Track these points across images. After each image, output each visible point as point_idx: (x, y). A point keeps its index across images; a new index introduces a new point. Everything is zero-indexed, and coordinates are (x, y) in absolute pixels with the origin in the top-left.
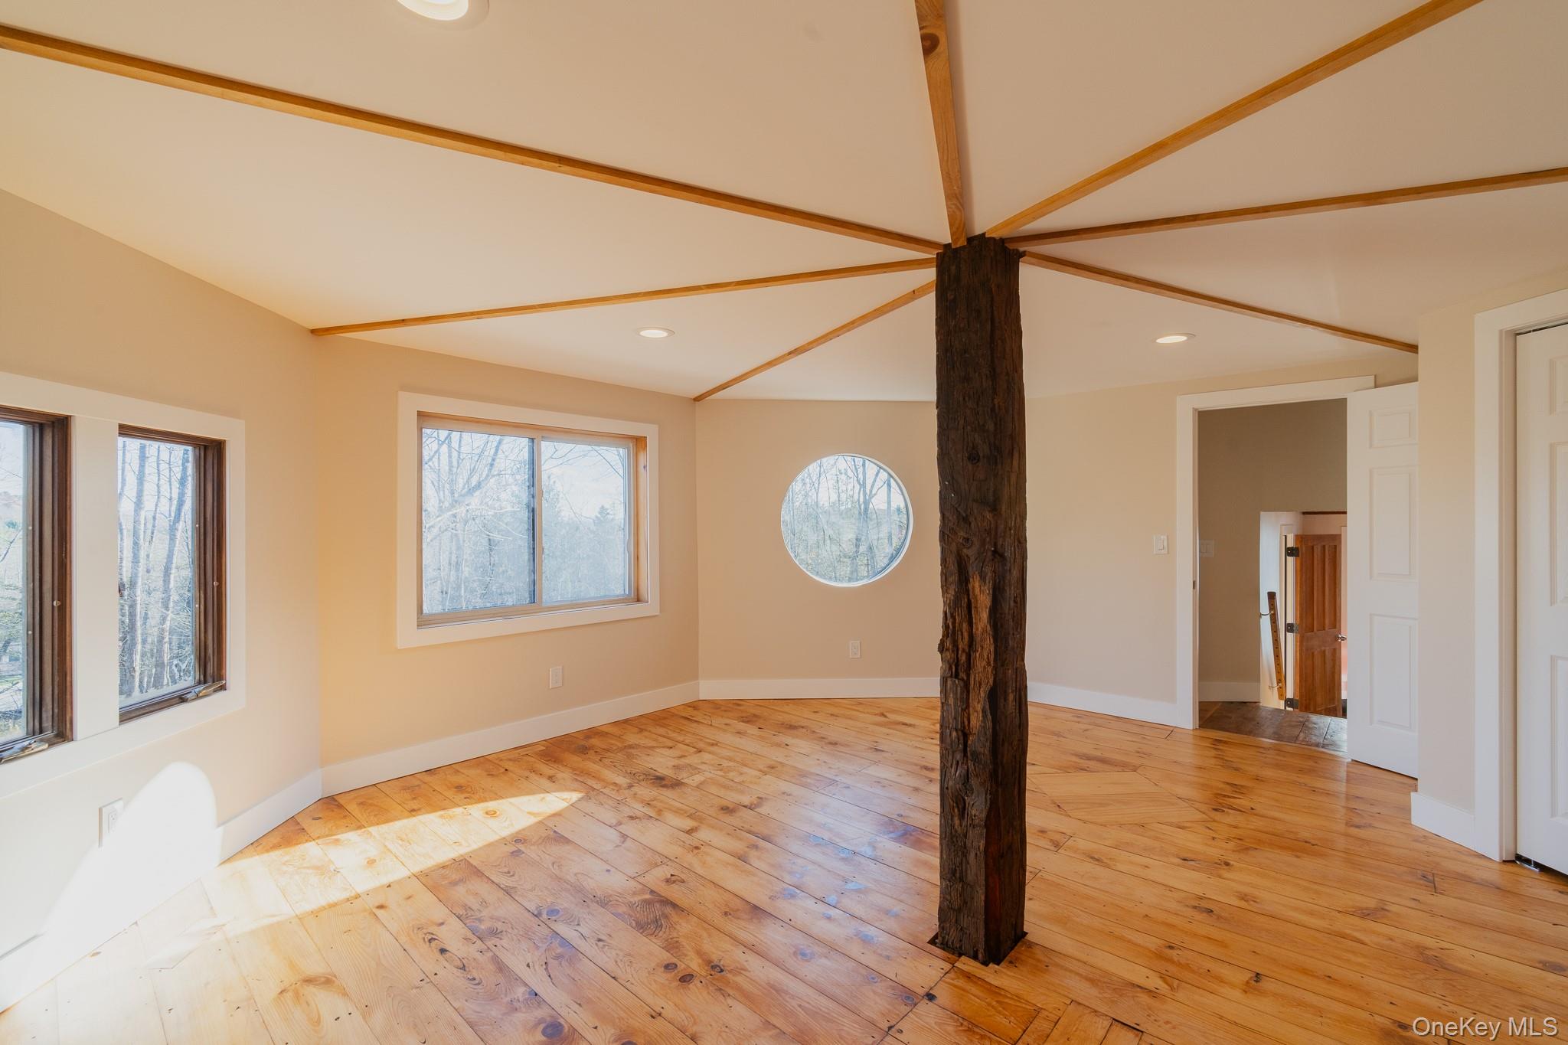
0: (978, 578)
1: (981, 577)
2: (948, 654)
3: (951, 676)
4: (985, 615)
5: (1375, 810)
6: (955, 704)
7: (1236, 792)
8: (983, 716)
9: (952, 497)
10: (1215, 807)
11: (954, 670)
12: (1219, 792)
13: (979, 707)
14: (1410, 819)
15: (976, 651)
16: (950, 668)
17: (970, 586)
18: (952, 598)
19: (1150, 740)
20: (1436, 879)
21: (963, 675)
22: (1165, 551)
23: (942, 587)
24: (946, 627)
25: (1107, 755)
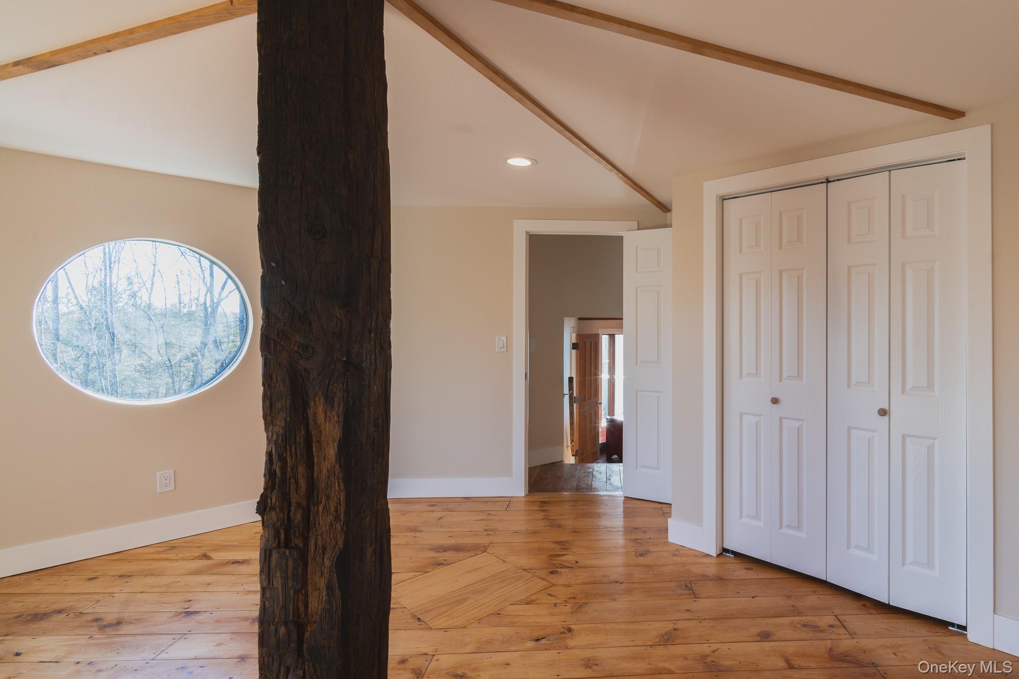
0: (322, 400)
1: (326, 400)
2: (273, 514)
3: (279, 546)
4: (332, 452)
5: (647, 536)
6: (285, 586)
7: (563, 549)
8: (328, 595)
9: (281, 284)
10: (551, 570)
11: (282, 536)
12: (552, 553)
13: (322, 583)
14: (667, 538)
15: (319, 503)
16: (277, 535)
17: (310, 413)
18: (281, 431)
19: (494, 515)
20: (693, 585)
21: (298, 542)
22: (505, 349)
23: (265, 417)
24: (270, 474)
25: (460, 541)
